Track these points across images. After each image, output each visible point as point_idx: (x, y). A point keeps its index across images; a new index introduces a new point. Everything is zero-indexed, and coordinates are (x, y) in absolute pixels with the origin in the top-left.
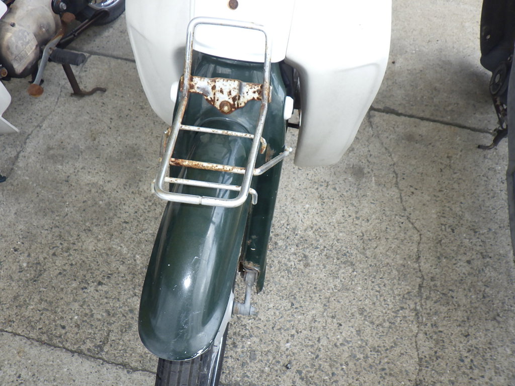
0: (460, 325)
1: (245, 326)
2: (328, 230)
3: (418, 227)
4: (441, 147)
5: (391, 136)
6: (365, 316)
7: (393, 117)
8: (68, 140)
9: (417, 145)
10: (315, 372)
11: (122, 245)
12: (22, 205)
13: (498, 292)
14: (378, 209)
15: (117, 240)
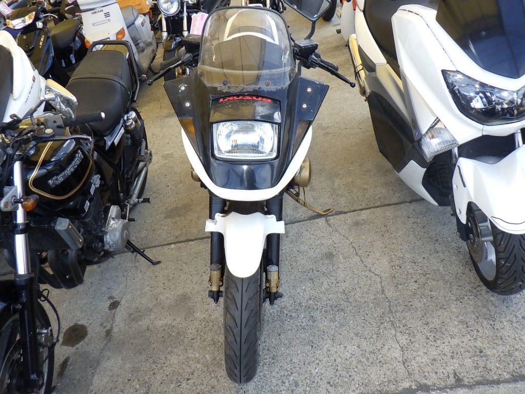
0: (421, 320)
1: (286, 369)
2: (321, 296)
3: (377, 274)
4: (378, 222)
5: (345, 227)
6: (360, 336)
7: (342, 215)
8: (141, 306)
9: (363, 226)
10: (339, 379)
11: (195, 353)
12: (124, 353)
13: (440, 292)
14: (349, 272)
15: (191, 351)
